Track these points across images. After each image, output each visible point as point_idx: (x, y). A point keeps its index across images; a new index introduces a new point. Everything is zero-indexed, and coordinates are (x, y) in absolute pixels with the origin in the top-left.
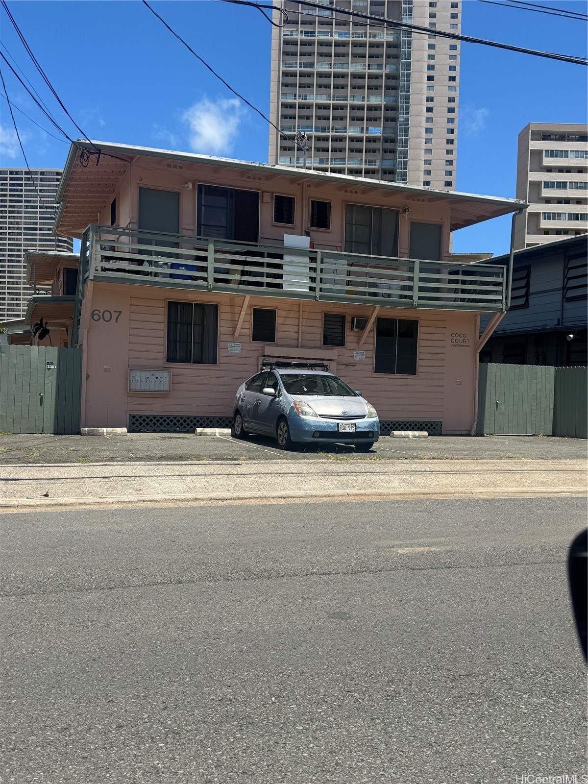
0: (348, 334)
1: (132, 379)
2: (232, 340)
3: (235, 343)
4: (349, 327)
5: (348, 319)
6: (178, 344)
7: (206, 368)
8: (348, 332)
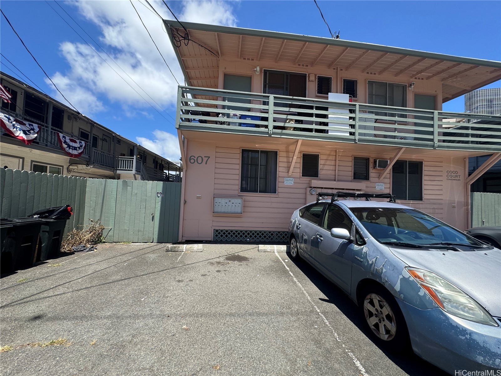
0: (371, 171)
1: (216, 204)
2: (287, 176)
3: (290, 178)
4: (372, 166)
5: (371, 161)
6: (249, 179)
7: (269, 196)
8: (371, 170)
